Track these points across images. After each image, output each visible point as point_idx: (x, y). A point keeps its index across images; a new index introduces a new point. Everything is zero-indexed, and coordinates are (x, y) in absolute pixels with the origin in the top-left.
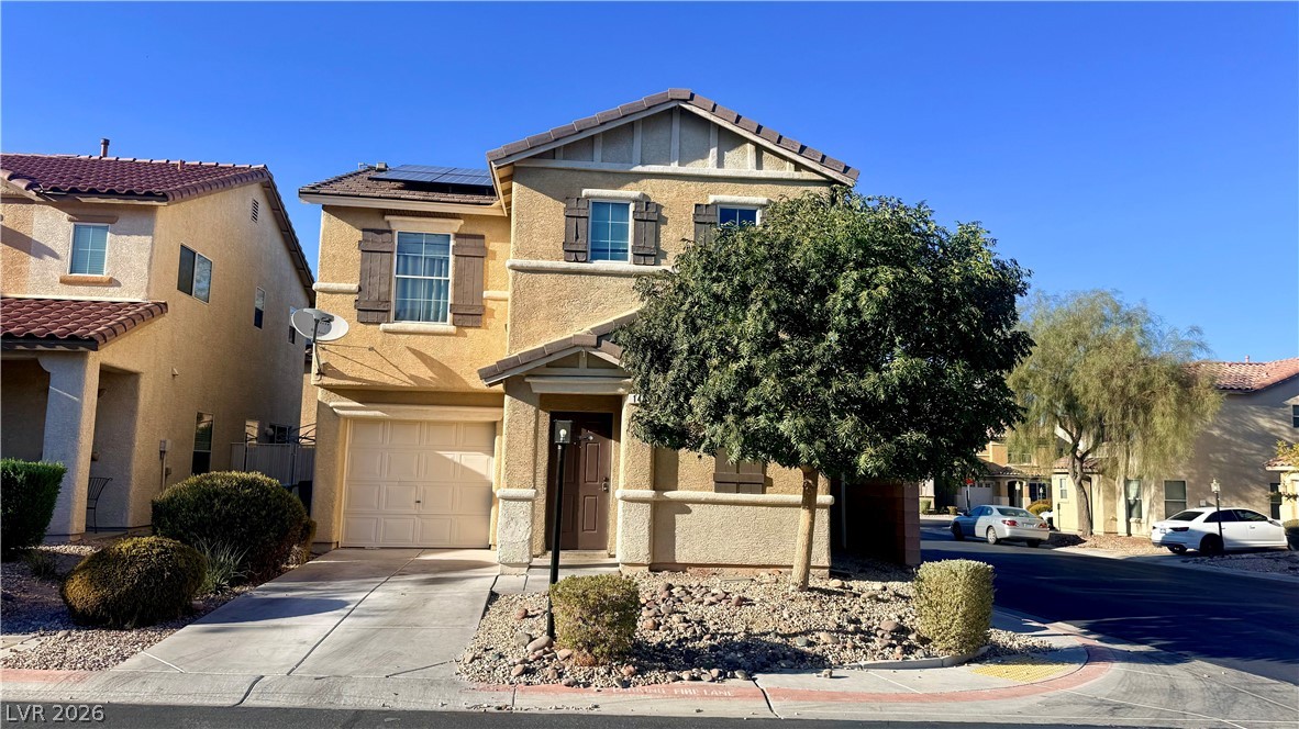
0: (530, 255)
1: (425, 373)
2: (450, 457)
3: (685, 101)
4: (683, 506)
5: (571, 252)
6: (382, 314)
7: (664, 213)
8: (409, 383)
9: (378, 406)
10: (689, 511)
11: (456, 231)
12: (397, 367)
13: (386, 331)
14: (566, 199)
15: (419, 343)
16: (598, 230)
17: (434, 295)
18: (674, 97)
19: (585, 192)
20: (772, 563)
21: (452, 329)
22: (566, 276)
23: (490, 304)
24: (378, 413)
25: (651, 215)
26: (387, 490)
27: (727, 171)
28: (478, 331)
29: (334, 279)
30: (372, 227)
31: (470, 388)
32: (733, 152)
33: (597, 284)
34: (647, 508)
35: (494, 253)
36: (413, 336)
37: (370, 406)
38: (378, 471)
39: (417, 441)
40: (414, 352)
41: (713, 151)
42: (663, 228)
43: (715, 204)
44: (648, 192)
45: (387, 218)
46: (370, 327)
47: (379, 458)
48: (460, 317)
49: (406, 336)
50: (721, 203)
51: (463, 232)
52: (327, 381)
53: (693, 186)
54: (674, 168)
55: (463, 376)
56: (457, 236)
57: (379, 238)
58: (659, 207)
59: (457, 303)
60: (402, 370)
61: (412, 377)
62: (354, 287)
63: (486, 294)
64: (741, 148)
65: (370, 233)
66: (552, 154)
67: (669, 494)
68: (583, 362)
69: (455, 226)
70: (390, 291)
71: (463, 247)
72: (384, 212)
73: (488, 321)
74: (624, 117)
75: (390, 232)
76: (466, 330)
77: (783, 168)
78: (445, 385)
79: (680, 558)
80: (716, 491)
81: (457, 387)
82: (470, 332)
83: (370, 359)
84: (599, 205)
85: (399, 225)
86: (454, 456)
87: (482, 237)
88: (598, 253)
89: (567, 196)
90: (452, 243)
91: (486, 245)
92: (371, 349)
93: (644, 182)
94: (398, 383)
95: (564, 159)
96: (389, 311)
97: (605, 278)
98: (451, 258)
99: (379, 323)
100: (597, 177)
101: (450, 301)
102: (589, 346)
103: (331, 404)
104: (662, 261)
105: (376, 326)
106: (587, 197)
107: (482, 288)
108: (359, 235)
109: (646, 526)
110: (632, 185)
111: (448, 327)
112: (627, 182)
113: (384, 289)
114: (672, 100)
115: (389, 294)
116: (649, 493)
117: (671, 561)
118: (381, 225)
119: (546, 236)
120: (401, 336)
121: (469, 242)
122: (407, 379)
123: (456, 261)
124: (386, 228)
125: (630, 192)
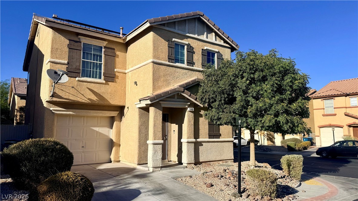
0: (158, 58)
1: (94, 98)
2: (95, 129)
3: (202, 16)
4: (201, 144)
5: (170, 59)
6: (77, 74)
7: (194, 50)
8: (88, 101)
9: (71, 110)
10: (202, 145)
11: (105, 45)
12: (83, 95)
13: (79, 81)
14: (168, 41)
15: (91, 86)
16: (177, 53)
17: (95, 68)
18: (199, 14)
19: (173, 39)
20: (222, 159)
21: (104, 82)
22: (168, 67)
23: (117, 74)
24: (71, 113)
25: (191, 51)
26: (71, 143)
27: (208, 40)
28: (113, 83)
29: (57, 58)
30: (73, 39)
31: (110, 104)
32: (210, 34)
33: (177, 71)
34: (193, 144)
35: (118, 55)
36: (89, 84)
37: (68, 110)
38: (67, 136)
39: (83, 124)
40: (90, 89)
41: (205, 33)
42: (194, 55)
43: (206, 49)
44: (190, 43)
45: (80, 37)
46: (72, 79)
47: (68, 130)
48: (107, 78)
49: (86, 83)
50: (208, 50)
51: (107, 46)
52: (55, 99)
53: (201, 43)
54: (196, 36)
55: (108, 99)
56: (105, 47)
57: (76, 44)
58: (193, 48)
59: (106, 72)
60: (86, 97)
61: (89, 99)
62: (66, 62)
63: (115, 70)
64: (212, 34)
65: (72, 42)
66: (164, 25)
67: (198, 140)
68: (176, 97)
69: (105, 44)
70: (80, 65)
71: (108, 52)
72: (78, 34)
73: (116, 80)
74: (187, 17)
75: (80, 42)
76: (109, 83)
77: (221, 42)
78: (102, 103)
79: (201, 161)
80: (209, 138)
81: (106, 103)
82: (110, 83)
83: (72, 91)
84: (177, 44)
85: (84, 40)
86: (97, 129)
87: (114, 49)
88: (177, 61)
89: (168, 40)
90: (103, 50)
91: (115, 52)
92: (73, 87)
93: (189, 39)
94: (83, 101)
95: (167, 27)
96: (80, 73)
97: (179, 69)
98: (103, 56)
99: (76, 77)
100: (176, 35)
101: (103, 71)
102: (180, 91)
103: (51, 109)
104: (194, 66)
105: (74, 79)
106: (174, 41)
107: (114, 68)
108: (67, 42)
109: (193, 151)
110: (186, 40)
111: (102, 81)
112: (184, 39)
113: (78, 64)
114: (199, 15)
115: (80, 66)
116: (194, 140)
117: (198, 161)
118: (76, 39)
119: (162, 53)
120: (84, 83)
121: (110, 50)
122: (87, 100)
123: (105, 57)
124: (78, 40)
125: (185, 41)
